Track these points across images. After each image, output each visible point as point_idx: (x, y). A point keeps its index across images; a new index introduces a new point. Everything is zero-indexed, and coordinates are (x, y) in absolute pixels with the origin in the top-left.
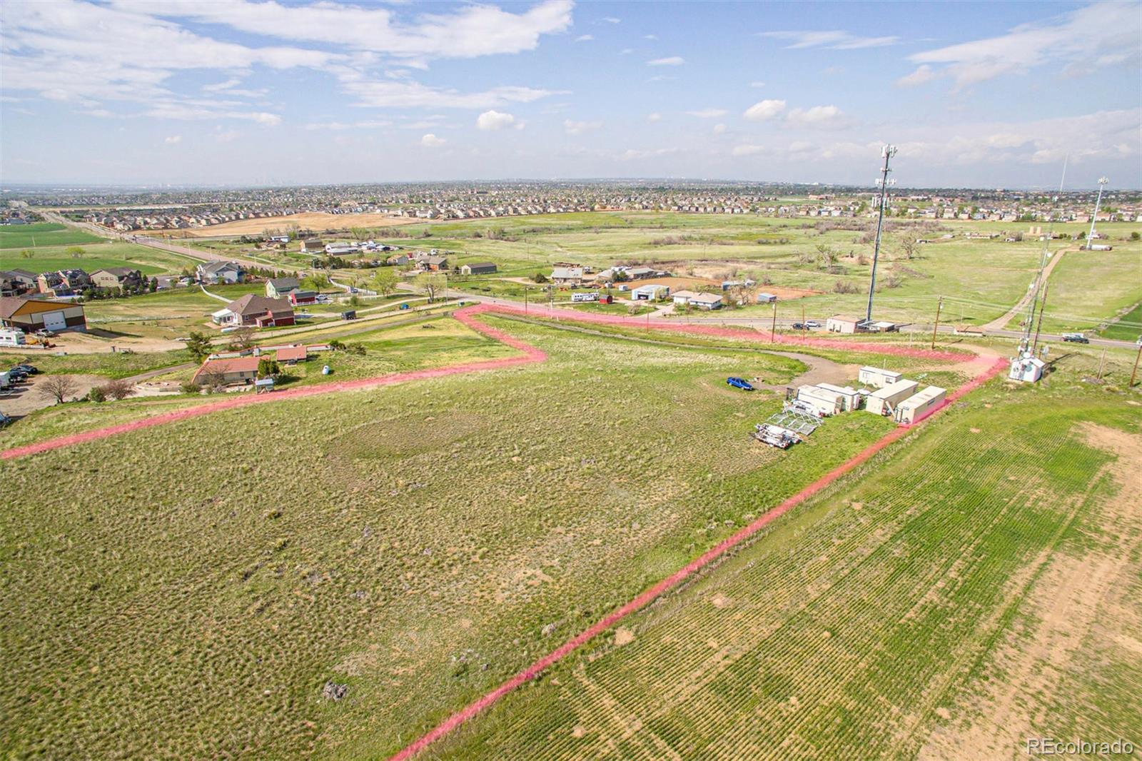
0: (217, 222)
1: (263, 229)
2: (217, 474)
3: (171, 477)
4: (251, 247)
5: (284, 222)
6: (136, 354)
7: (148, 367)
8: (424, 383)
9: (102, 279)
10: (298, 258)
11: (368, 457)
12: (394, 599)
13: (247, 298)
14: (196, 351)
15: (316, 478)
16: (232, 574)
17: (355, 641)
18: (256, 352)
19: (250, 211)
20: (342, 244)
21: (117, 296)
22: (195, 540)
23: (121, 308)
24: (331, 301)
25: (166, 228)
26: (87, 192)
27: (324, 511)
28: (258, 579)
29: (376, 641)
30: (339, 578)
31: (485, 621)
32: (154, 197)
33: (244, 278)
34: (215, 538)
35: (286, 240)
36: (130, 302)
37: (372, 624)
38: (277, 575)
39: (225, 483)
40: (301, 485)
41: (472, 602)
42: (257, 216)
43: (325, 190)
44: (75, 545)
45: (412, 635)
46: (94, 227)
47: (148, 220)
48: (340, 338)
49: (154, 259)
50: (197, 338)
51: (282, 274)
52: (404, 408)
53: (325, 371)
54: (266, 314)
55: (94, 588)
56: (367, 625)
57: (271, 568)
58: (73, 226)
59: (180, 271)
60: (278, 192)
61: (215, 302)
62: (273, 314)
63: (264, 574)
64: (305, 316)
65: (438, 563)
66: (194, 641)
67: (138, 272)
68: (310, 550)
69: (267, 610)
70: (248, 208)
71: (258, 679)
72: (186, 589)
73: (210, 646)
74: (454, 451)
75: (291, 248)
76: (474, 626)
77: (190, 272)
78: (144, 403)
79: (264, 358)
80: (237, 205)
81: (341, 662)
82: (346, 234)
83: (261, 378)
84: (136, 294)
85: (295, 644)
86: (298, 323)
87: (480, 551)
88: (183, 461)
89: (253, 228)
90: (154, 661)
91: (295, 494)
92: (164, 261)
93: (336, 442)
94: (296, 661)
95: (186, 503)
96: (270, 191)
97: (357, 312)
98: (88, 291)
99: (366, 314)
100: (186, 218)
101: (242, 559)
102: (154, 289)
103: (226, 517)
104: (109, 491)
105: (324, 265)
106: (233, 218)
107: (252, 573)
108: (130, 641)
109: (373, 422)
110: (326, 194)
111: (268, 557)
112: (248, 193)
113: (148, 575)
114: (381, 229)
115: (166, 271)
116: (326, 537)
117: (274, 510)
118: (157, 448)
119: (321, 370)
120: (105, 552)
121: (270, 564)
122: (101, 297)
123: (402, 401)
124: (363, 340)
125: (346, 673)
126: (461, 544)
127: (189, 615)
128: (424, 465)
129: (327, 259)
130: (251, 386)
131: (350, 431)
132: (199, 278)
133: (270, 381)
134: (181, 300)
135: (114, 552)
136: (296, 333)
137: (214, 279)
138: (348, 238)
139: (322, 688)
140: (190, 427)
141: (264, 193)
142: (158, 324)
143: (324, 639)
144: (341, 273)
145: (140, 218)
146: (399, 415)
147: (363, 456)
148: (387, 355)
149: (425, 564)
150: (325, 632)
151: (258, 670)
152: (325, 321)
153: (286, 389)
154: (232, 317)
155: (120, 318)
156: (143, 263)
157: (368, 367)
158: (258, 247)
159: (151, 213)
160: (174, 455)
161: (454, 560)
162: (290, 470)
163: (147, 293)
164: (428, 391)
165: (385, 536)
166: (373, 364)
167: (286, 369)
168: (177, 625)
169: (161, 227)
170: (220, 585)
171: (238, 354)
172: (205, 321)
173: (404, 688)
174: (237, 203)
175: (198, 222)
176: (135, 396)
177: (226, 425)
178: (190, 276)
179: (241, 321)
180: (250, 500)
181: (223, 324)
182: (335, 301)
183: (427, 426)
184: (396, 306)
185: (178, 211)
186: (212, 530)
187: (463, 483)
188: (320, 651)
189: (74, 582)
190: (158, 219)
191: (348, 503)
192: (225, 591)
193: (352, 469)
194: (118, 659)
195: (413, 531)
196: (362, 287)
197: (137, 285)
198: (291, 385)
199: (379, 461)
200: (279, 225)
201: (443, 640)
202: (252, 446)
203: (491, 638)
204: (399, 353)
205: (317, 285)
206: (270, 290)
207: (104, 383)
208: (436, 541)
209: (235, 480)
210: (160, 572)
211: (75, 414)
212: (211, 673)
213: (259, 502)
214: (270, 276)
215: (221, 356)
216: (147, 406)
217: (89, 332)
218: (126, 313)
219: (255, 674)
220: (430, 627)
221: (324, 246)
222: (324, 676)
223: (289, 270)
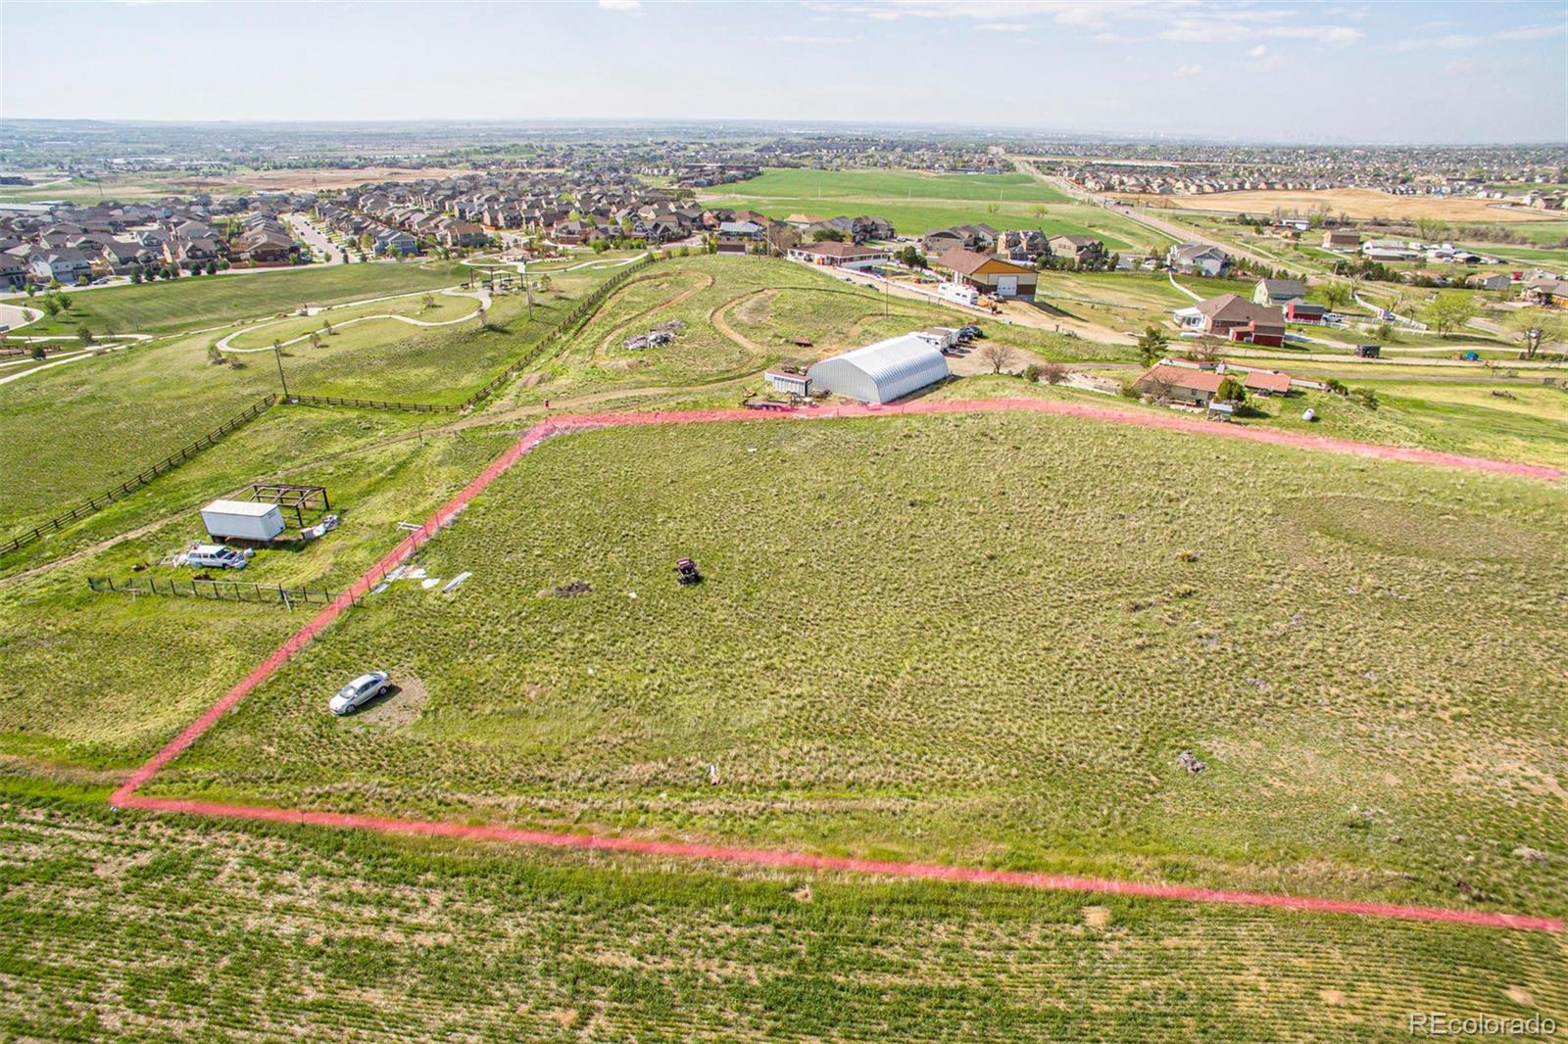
0: (1211, 190)
1: (1274, 207)
2: (1138, 492)
3: (1088, 478)
4: (1249, 232)
5: (1309, 200)
6: (1079, 339)
7: (1087, 357)
8: (1459, 470)
9: (1060, 246)
10: (1313, 256)
11: (1332, 535)
12: (1301, 707)
13: (1227, 298)
14: (1147, 350)
15: (1253, 535)
16: (1122, 600)
17: (1234, 727)
18: (1220, 369)
19: (1261, 179)
20: (1394, 243)
21: (1071, 269)
22: (1095, 551)
23: (1072, 284)
24: (1346, 325)
25: (1144, 191)
26: (1066, 139)
27: (1250, 576)
28: (1148, 616)
29: (1260, 739)
30: (1240, 655)
31: (1423, 791)
32: (1140, 149)
33: (1228, 272)
34: (1116, 557)
35: (1304, 227)
36: (1082, 278)
37: (1262, 720)
38: (1170, 620)
39: (1144, 504)
40: (1232, 537)
41: (1412, 761)
42: (1270, 187)
43: (1391, 155)
44: (984, 513)
45: (1309, 756)
46: (1062, 184)
47: (1125, 179)
48: (1344, 380)
49: (1121, 231)
50: (1154, 335)
51: (1284, 275)
52: (1412, 491)
53: (1307, 415)
54: (1246, 324)
55: (992, 558)
56: (1256, 719)
57: (1165, 610)
58: (1042, 181)
59: (1149, 250)
60: (1313, 153)
61: (1180, 296)
62: (1256, 327)
63: (1156, 614)
64: (1299, 339)
65: (1383, 695)
66: (1066, 646)
67: (1101, 244)
68: (1218, 612)
69: (1148, 650)
70: (1261, 174)
71: (1115, 711)
72: (1071, 594)
73: (1079, 658)
74: (1471, 571)
75: (1307, 240)
76: (1401, 787)
77: (1161, 253)
78: (1076, 395)
79: (1231, 377)
80: (1245, 169)
81: (1211, 740)
82: (1406, 228)
83: (1217, 401)
84: (1091, 270)
85: (1164, 698)
86: (1287, 346)
87: (1456, 710)
88: (1106, 466)
89: (1258, 204)
90: (1024, 646)
91: (1221, 545)
92: (1133, 234)
93: (1294, 502)
94: (1160, 714)
95: (1097, 510)
96: (1302, 152)
97: (1382, 349)
98: (1043, 258)
99: (1397, 354)
100: (1172, 181)
101: (1137, 589)
102: (1112, 268)
103: (1133, 540)
104: (1026, 472)
105: (1352, 271)
106: (1236, 186)
107: (1143, 608)
108: (1009, 618)
109: (1357, 495)
110: (1392, 161)
111: (1166, 599)
112: (1268, 152)
113: (1040, 566)
114: (1473, 227)
115: (1131, 247)
116: (1242, 605)
117: (1189, 552)
118: (1082, 444)
119: (1302, 413)
120: (1008, 529)
121: (1166, 607)
122: (1053, 268)
123: (1411, 483)
124: (1380, 390)
125: (1211, 753)
126: (1427, 688)
127: (1067, 620)
128: (1413, 572)
129: (1360, 263)
130: (1202, 410)
131: (1318, 496)
132: (1168, 263)
133: (1229, 408)
134: (1141, 286)
135: (1016, 532)
136: (1279, 359)
137: (1188, 267)
138: (1407, 235)
139: (1179, 753)
140: (1122, 432)
141: (1291, 153)
142: (1108, 310)
143: (1199, 708)
144: (1377, 288)
145: (1117, 176)
146: (1400, 499)
147: (1326, 531)
148: (1411, 419)
149: (1361, 689)
150: (1203, 702)
151: (1118, 703)
152: (1328, 351)
153: (1246, 424)
154: (1199, 320)
155: (1068, 296)
156: (1107, 234)
157: (1375, 427)
158: (1259, 232)
159: (1131, 171)
160: (1098, 457)
161: (1407, 702)
162: (1223, 516)
163: (1102, 271)
164: (1462, 481)
165: (1319, 635)
166: (1384, 425)
167: (1254, 399)
168: (1053, 625)
169: (1138, 189)
170: (1106, 605)
171: (1196, 366)
172: (1164, 318)
173: (1275, 804)
174: (1246, 165)
175: (1187, 187)
176: (1068, 384)
177: (1162, 442)
178: (1158, 259)
179: (1210, 327)
180: (1165, 532)
181: (1185, 326)
182: (1352, 327)
183: (1439, 526)
184: (1454, 353)
185: (1165, 171)
186: (1115, 547)
187: (1467, 617)
188: (1189, 717)
189: (977, 546)
190: (1137, 179)
191: (1284, 578)
192: (1109, 613)
193: (1304, 541)
194: (995, 630)
195: (1361, 644)
196: (1404, 314)
197: (1096, 259)
198: (1254, 420)
199: (1346, 545)
200: (1297, 203)
201: (1349, 782)
202: (1186, 475)
203: (1422, 814)
204: (1432, 421)
205: (1332, 299)
206: (1261, 294)
207: (1041, 363)
208: (1390, 669)
209: (1156, 505)
210: (1052, 568)
211: (1008, 387)
212: (1072, 682)
213: (1175, 538)
214: (1264, 275)
215: (1175, 363)
216: (1079, 398)
217: (1035, 304)
218: (1076, 290)
219: (1114, 705)
220: (1337, 759)
221: (1362, 243)
222: (1184, 743)
223: (1296, 271)
